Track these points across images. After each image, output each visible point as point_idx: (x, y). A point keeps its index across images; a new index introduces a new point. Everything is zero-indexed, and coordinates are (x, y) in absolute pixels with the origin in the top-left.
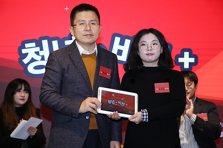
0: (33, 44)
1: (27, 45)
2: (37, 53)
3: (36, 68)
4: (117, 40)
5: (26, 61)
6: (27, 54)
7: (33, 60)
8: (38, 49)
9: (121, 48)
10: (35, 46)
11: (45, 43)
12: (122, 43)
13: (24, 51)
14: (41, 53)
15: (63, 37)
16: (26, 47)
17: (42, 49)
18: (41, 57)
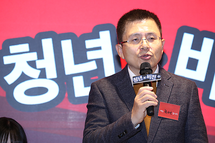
1: (13, 49)
2: (32, 64)
3: (29, 92)
4: (188, 39)
5: (10, 79)
9: (195, 54)
10: (28, 50)
12: (197, 46)
13: (7, 60)
14: (40, 64)
15: (82, 33)
16: (11, 52)
17: (41, 56)
18: (39, 71)
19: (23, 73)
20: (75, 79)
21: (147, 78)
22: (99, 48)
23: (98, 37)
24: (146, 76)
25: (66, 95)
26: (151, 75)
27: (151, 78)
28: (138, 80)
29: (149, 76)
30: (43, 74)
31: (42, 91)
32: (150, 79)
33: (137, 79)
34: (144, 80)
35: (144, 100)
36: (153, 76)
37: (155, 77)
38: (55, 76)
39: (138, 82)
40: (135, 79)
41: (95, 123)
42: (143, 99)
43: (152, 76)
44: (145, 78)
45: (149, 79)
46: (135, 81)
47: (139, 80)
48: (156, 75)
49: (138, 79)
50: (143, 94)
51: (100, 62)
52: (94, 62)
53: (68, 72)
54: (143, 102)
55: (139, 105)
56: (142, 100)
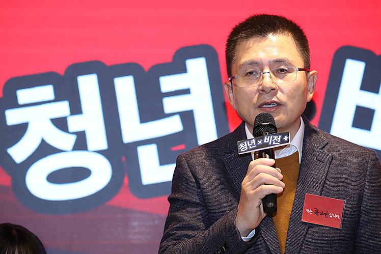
0: (47, 92)
1: (23, 95)
2: (61, 124)
3: (56, 177)
5: (19, 152)
6: (22, 129)
7: (45, 150)
8: (62, 109)
10: (52, 97)
11: (88, 85)
13: (13, 117)
14: (75, 124)
15: (153, 62)
16: (21, 101)
18: (74, 137)
19: (43, 141)
20: (141, 150)
21: (265, 141)
22: (186, 92)
23: (184, 70)
24: (263, 139)
25: (126, 181)
26: (271, 137)
27: (272, 142)
28: (248, 147)
29: (268, 139)
30: (81, 143)
31: (80, 174)
32: (270, 143)
33: (246, 145)
34: (259, 147)
35: (257, 185)
36: (275, 139)
37: (279, 139)
38: (104, 146)
39: (248, 150)
40: (242, 146)
41: (179, 233)
42: (254, 182)
43: (273, 138)
44: (260, 142)
45: (267, 145)
46: (242, 150)
47: (250, 147)
48: (280, 136)
49: (249, 145)
50: (255, 174)
51: (187, 117)
52: (177, 118)
53: (128, 138)
54: (255, 187)
55: (248, 194)
56: (252, 184)
